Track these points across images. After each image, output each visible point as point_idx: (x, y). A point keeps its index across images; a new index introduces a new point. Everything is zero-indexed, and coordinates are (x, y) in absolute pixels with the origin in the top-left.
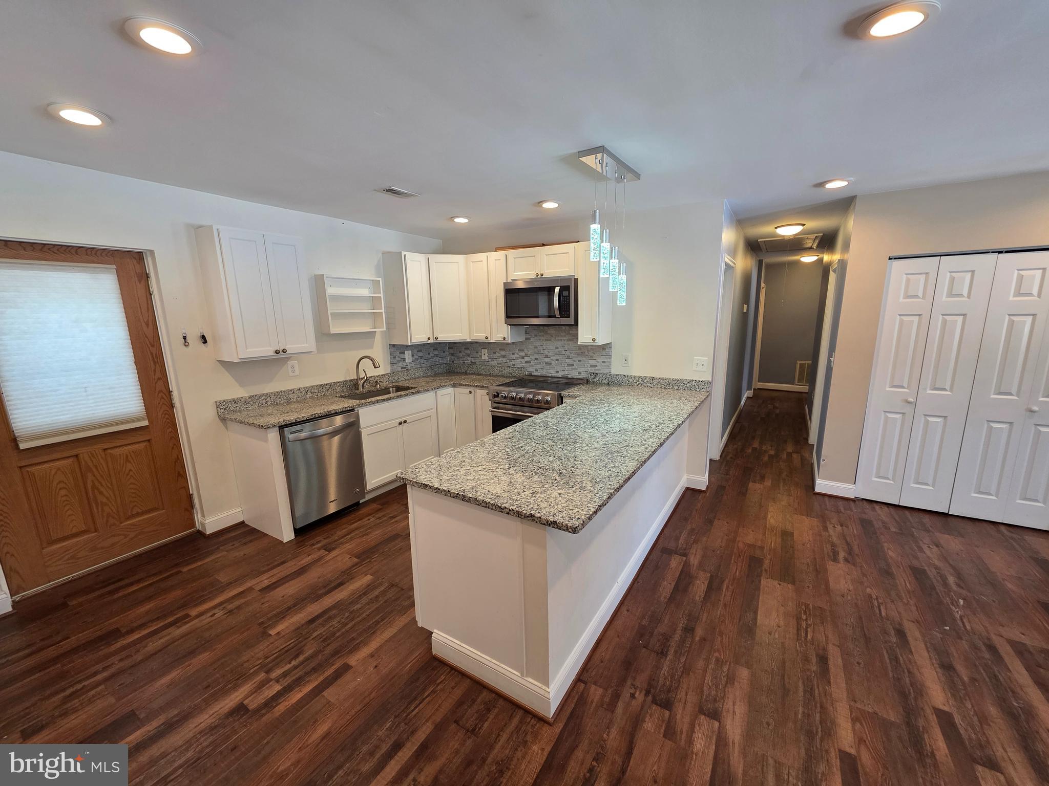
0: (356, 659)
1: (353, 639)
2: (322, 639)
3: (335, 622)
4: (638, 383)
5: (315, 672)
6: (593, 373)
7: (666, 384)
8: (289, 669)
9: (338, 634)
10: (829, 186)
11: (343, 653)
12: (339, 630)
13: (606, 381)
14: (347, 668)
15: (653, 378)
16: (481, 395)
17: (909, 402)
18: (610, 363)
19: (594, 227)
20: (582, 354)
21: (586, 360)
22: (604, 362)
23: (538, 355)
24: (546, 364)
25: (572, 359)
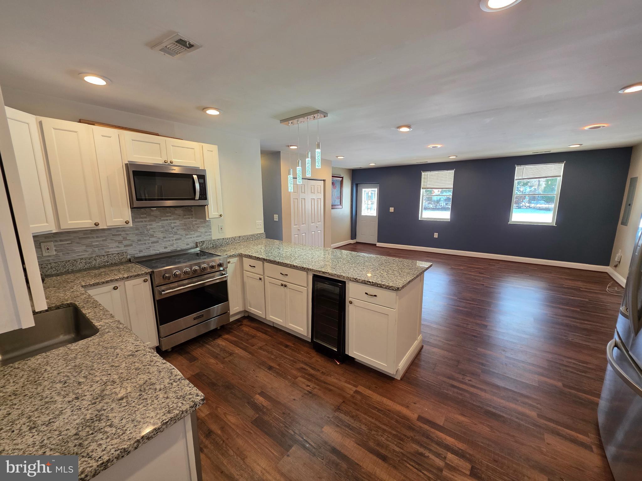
0: (412, 415)
1: (397, 421)
2: (401, 442)
3: (383, 439)
4: (232, 242)
5: (430, 435)
6: (201, 242)
8: (433, 455)
9: (394, 432)
10: (291, 147)
11: (410, 424)
12: (390, 433)
13: (212, 245)
14: (420, 418)
15: (240, 237)
16: (133, 286)
17: (299, 230)
18: (211, 232)
19: (318, 151)
20: (188, 229)
21: (191, 233)
22: (206, 232)
23: (142, 237)
24: (152, 243)
25: (179, 234)
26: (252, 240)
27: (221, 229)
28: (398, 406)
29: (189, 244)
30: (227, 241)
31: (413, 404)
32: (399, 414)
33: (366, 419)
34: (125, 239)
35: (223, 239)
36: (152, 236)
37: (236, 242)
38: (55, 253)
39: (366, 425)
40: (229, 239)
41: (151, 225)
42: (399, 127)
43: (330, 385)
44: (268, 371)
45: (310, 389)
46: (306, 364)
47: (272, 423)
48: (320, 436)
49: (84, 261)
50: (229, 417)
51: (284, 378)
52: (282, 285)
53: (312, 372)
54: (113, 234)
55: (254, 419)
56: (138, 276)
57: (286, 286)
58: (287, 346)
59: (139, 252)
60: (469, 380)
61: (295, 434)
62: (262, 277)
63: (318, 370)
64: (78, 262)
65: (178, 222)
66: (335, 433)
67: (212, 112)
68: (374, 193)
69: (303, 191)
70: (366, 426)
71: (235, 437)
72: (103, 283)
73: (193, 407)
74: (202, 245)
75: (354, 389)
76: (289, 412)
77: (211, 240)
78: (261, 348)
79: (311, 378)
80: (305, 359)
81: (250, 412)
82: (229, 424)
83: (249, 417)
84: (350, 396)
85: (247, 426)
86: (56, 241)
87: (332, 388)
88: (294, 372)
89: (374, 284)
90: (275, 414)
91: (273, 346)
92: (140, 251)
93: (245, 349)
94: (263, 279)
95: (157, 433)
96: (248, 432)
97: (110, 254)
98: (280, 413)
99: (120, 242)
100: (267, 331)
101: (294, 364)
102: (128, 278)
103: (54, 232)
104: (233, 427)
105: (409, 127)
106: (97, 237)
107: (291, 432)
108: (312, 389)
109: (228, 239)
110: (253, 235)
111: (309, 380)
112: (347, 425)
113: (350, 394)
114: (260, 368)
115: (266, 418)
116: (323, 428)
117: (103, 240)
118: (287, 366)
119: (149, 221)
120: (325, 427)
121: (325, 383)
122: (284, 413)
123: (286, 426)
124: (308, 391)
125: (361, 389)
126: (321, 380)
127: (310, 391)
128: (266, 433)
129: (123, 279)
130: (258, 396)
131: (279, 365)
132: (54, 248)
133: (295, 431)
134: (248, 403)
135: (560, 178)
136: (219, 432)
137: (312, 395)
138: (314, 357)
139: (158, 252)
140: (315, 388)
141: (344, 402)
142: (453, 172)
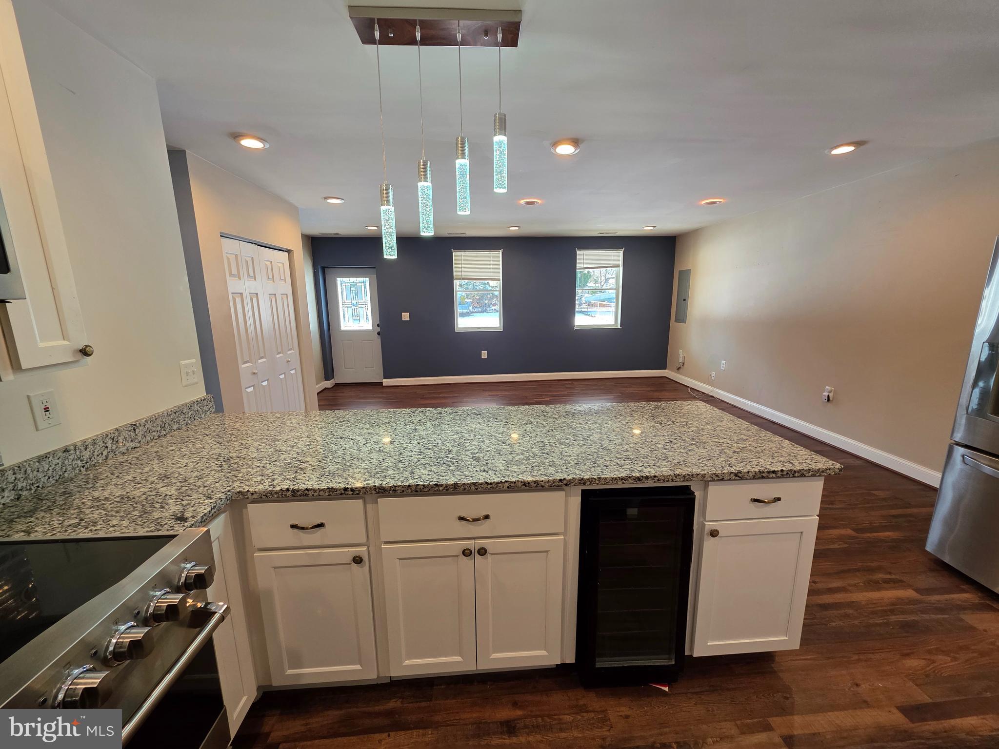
4: (105, 453)
7: (159, 428)
14: (907, 713)
15: (134, 427)
17: (255, 374)
19: (500, 139)
27: (46, 409)
30: (86, 454)
31: (859, 689)
35: (66, 451)
37: (123, 449)
40: (93, 443)
42: (555, 144)
52: (467, 553)
57: (482, 552)
68: (363, 287)
94: (366, 559)
142: (500, 253)
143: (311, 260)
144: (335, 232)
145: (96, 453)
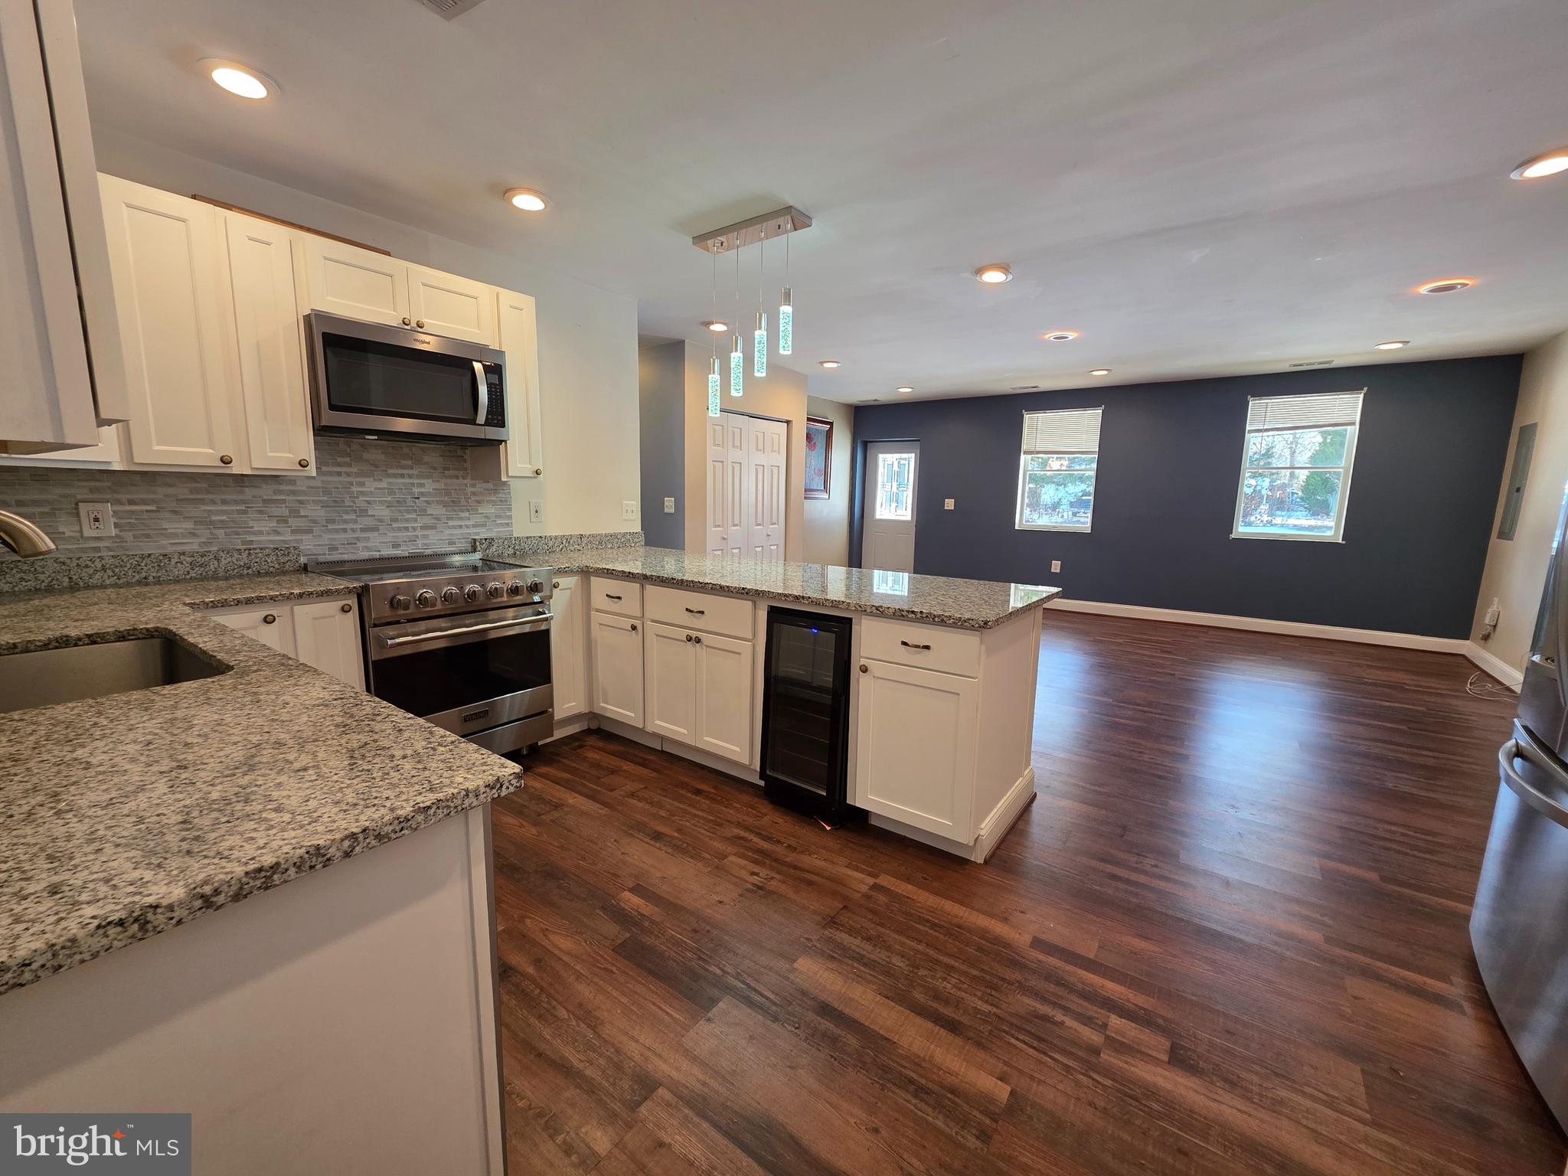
0: (1017, 936)
1: (980, 949)
2: (993, 993)
3: (947, 986)
5: (1062, 979)
6: (486, 539)
8: (1075, 1019)
9: (976, 972)
10: (714, 327)
11: (1014, 955)
12: (966, 974)
13: (511, 551)
14: (1037, 943)
15: (581, 536)
16: (315, 619)
17: (724, 539)
18: (510, 517)
19: (786, 310)
20: (454, 503)
21: (463, 515)
22: (498, 517)
23: (337, 512)
24: (363, 530)
25: (432, 515)
26: (611, 548)
27: (537, 512)
28: (981, 916)
29: (454, 543)
30: (551, 544)
31: (1021, 914)
32: (984, 934)
33: (902, 944)
34: (295, 513)
35: (540, 537)
36: (363, 513)
37: (572, 549)
38: (113, 532)
39: (903, 957)
40: (556, 539)
41: (362, 484)
42: (980, 271)
43: (808, 872)
44: (652, 842)
45: (760, 881)
46: (747, 828)
47: (666, 951)
48: (789, 978)
49: (189, 560)
50: (555, 938)
51: (692, 857)
52: (689, 639)
53: (765, 845)
54: (265, 497)
55: (619, 941)
56: (326, 594)
57: (698, 641)
58: (698, 792)
59: (330, 549)
60: (1153, 866)
61: (726, 975)
62: (637, 623)
63: (779, 842)
64: (173, 562)
65: (429, 486)
66: (827, 972)
67: (527, 202)
68: (907, 465)
69: (737, 443)
70: (903, 959)
71: (571, 979)
72: (238, 602)
73: (493, 788)
74: (488, 548)
75: (871, 881)
76: (708, 928)
77: (510, 538)
78: (632, 795)
79: (762, 857)
80: (745, 818)
81: (611, 929)
82: (557, 952)
83: (605, 938)
84: (860, 895)
85: (602, 957)
86: (119, 502)
87: (815, 878)
88: (719, 845)
89: (924, 616)
90: (673, 933)
91: (664, 790)
92: (333, 549)
93: (592, 797)
94: (639, 628)
95: (402, 829)
96: (606, 969)
97: (255, 549)
98: (686, 929)
99: (283, 520)
100: (647, 759)
101: (717, 828)
102: (301, 596)
103: (116, 467)
104: (566, 958)
105: (1005, 268)
106: (224, 502)
107: (713, 968)
108: (764, 881)
109: (553, 539)
110: (613, 536)
111: (756, 862)
112: (855, 955)
113: (859, 892)
114: (632, 836)
115: (649, 940)
116: (795, 961)
117: (239, 512)
118: (699, 832)
119: (357, 475)
120: (801, 961)
121: (795, 867)
122: (695, 931)
123: (700, 958)
124: (754, 885)
125: (885, 880)
126: (786, 862)
127: (759, 884)
128: (651, 972)
129: (289, 598)
130: (627, 895)
131: (679, 830)
132: (113, 520)
133: (725, 969)
134: (603, 908)
135: (1353, 427)
136: (531, 970)
137: (764, 892)
138: (766, 815)
139: (377, 555)
140: (772, 878)
141: (845, 907)
142: (1098, 412)
143: (851, 432)
144: (874, 399)
145: (556, 545)
